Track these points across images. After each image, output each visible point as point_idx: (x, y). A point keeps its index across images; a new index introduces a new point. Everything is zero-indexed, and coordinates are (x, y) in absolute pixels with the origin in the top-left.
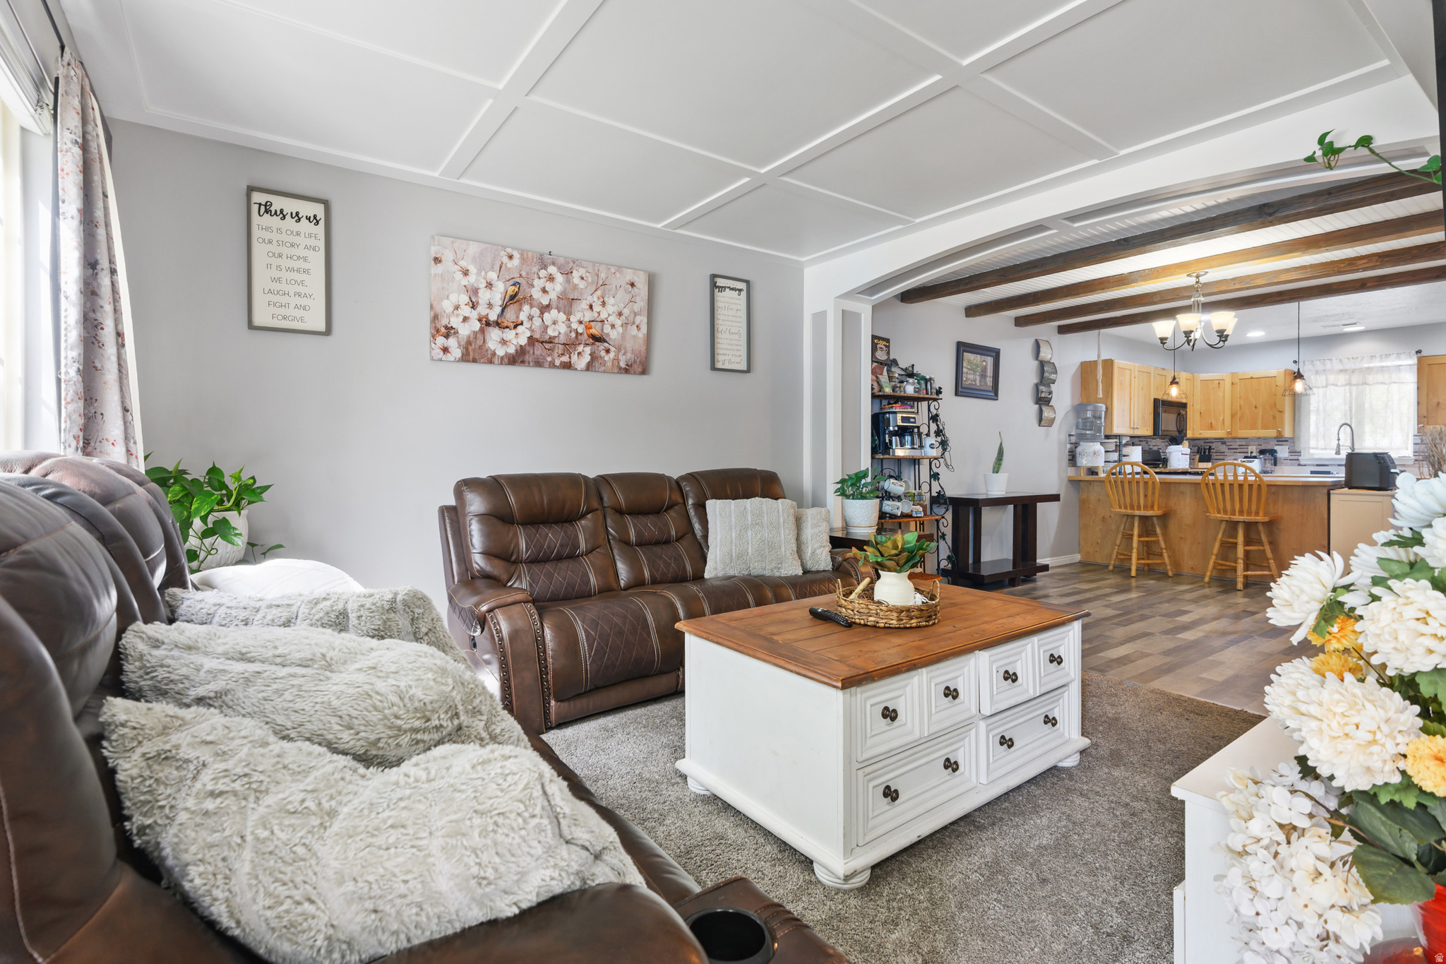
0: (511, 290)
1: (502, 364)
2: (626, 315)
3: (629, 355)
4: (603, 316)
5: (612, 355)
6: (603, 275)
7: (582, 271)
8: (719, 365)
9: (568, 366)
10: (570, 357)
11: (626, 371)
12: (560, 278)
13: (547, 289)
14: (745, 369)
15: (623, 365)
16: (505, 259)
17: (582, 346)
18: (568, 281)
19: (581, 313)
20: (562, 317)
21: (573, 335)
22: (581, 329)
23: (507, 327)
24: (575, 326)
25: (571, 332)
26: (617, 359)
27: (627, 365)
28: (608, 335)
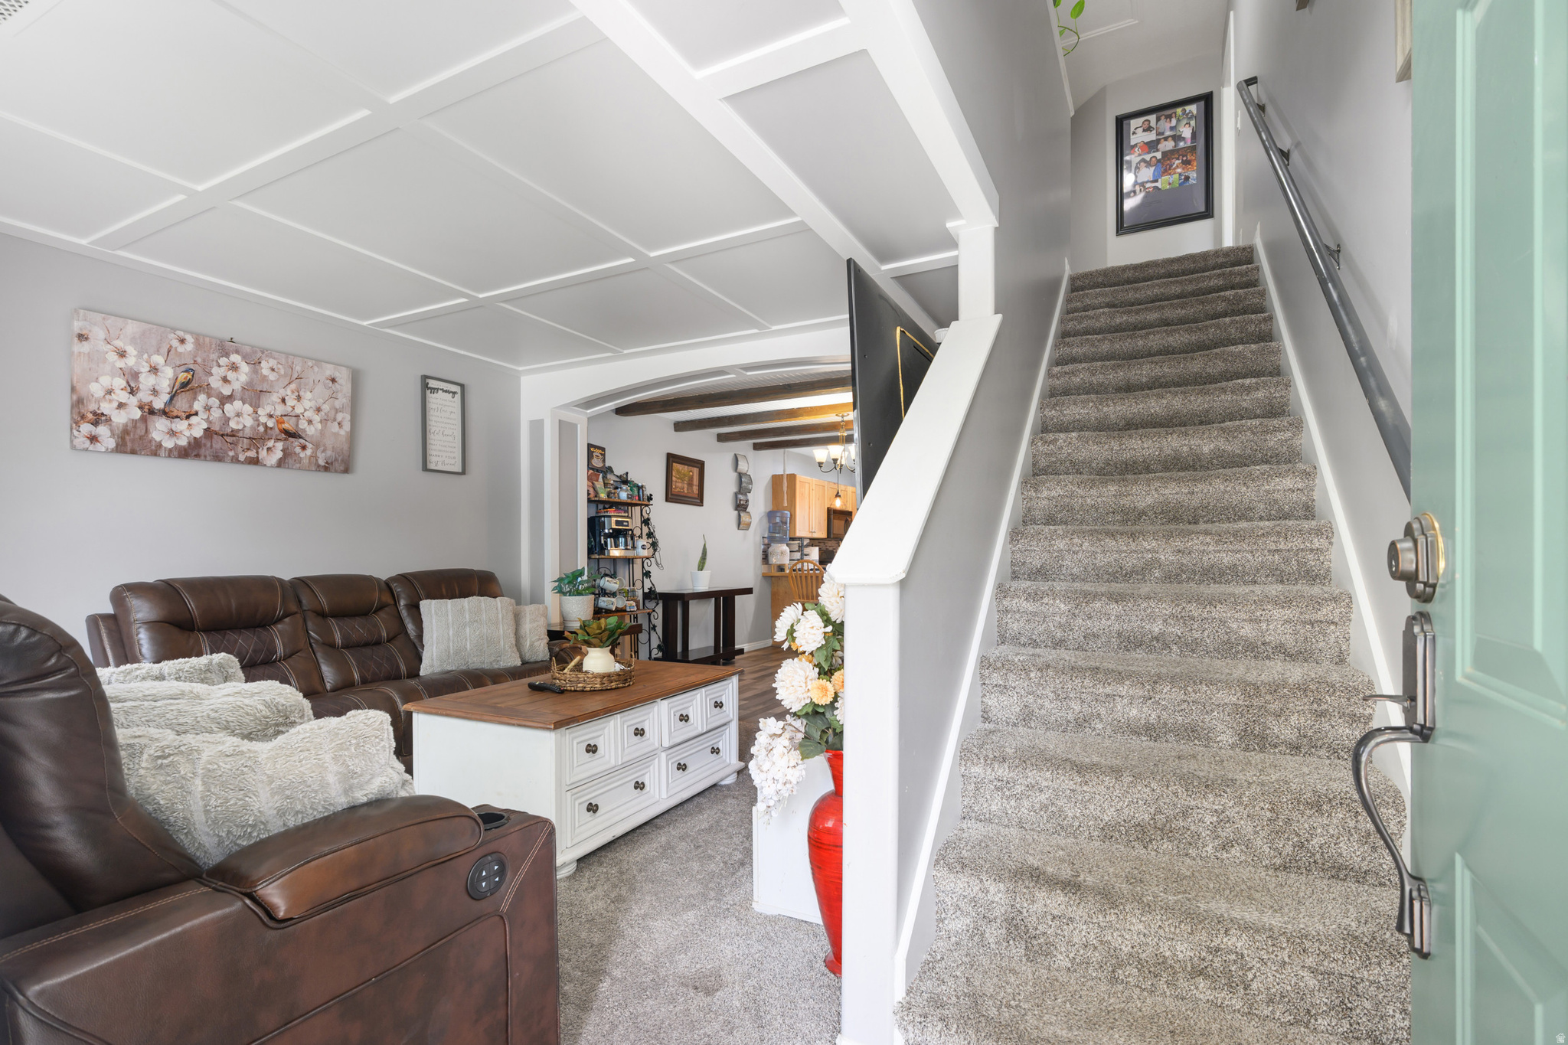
0: (183, 377)
1: (169, 456)
2: (326, 411)
3: (329, 453)
4: (299, 410)
5: (309, 452)
6: (298, 368)
7: (272, 363)
8: (432, 466)
9: (255, 462)
10: (257, 453)
11: (326, 469)
12: (245, 368)
13: (228, 378)
14: (460, 471)
15: (321, 462)
16: (175, 343)
17: (273, 441)
18: (255, 372)
19: (271, 407)
20: (248, 409)
21: (262, 429)
22: (270, 424)
23: (177, 417)
24: (263, 419)
25: (258, 425)
26: (314, 456)
27: (327, 463)
28: (304, 430)
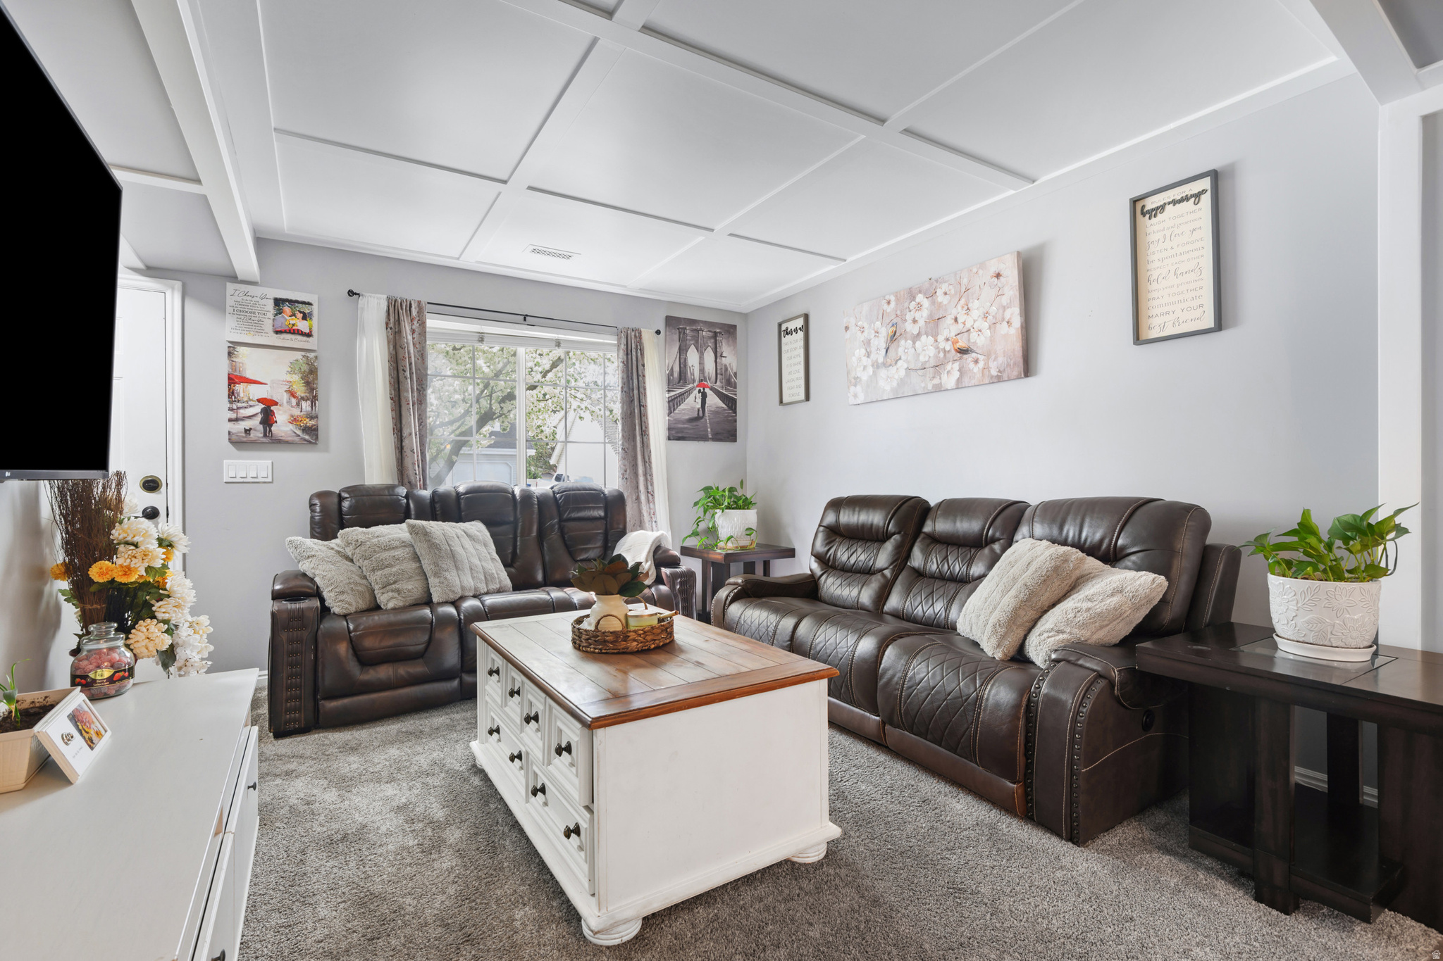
0: (891, 330)
1: (890, 399)
2: (994, 314)
3: (1001, 359)
4: (968, 325)
5: (981, 364)
6: (965, 281)
7: (945, 287)
8: (1152, 334)
9: (939, 389)
10: (940, 379)
11: (999, 379)
12: (926, 303)
13: (916, 319)
14: (1212, 325)
15: (994, 372)
16: (885, 306)
17: (951, 363)
18: (933, 303)
19: (948, 329)
20: (931, 339)
21: (942, 355)
22: (948, 346)
23: (890, 365)
24: (942, 345)
25: (939, 352)
26: (986, 368)
27: (999, 371)
28: (975, 343)
